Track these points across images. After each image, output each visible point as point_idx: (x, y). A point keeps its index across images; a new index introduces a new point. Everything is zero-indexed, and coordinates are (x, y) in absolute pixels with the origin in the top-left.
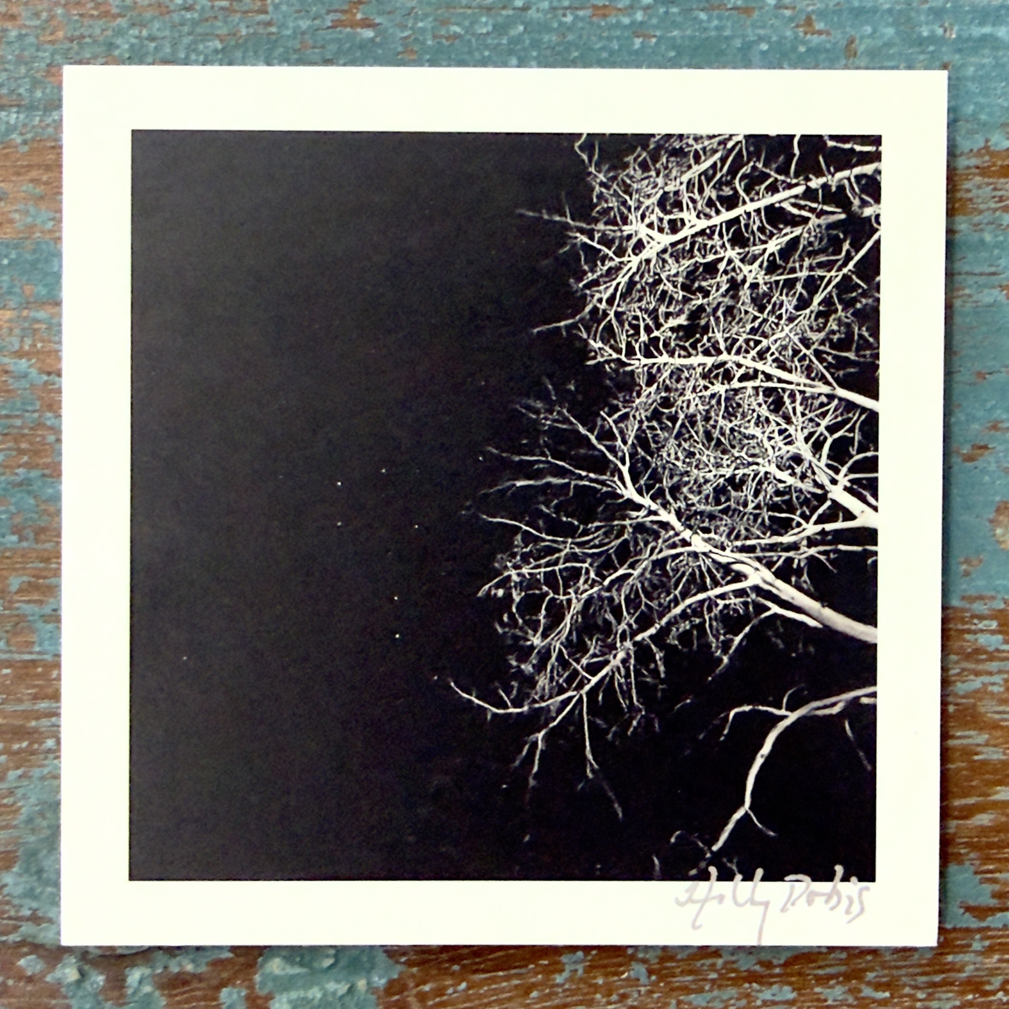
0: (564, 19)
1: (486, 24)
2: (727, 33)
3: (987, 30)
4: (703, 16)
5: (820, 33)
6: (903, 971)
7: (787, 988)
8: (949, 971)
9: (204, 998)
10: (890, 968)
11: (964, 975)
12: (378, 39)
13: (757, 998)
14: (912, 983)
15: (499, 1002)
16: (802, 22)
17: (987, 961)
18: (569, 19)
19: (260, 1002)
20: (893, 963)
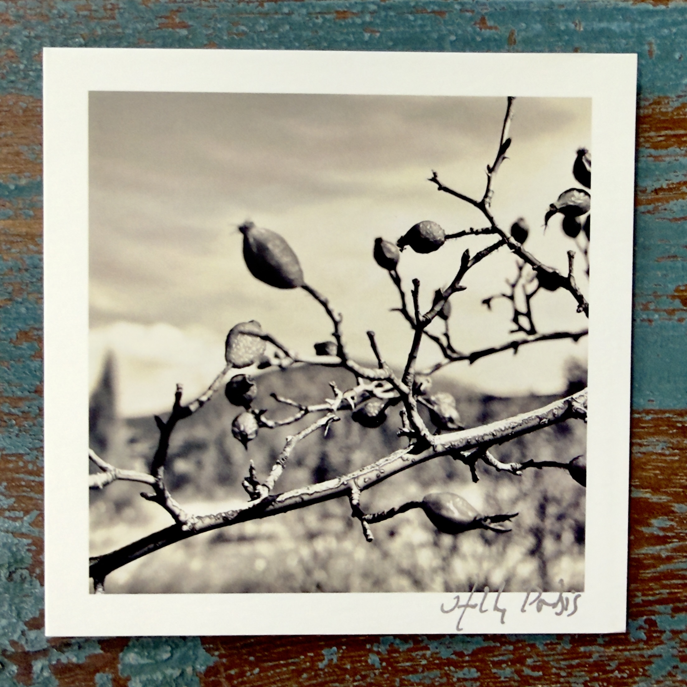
0: (316, 21)
1: (263, 25)
2: (428, 29)
3: (604, 25)
4: (411, 18)
5: (490, 28)
6: (551, 658)
7: (473, 670)
8: (582, 657)
9: (85, 680)
10: (543, 656)
11: (591, 660)
12: (190, 36)
13: (453, 677)
14: (557, 666)
15: (281, 681)
16: (478, 21)
17: (607, 650)
18: (320, 21)
19: (121, 682)
20: (545, 653)
